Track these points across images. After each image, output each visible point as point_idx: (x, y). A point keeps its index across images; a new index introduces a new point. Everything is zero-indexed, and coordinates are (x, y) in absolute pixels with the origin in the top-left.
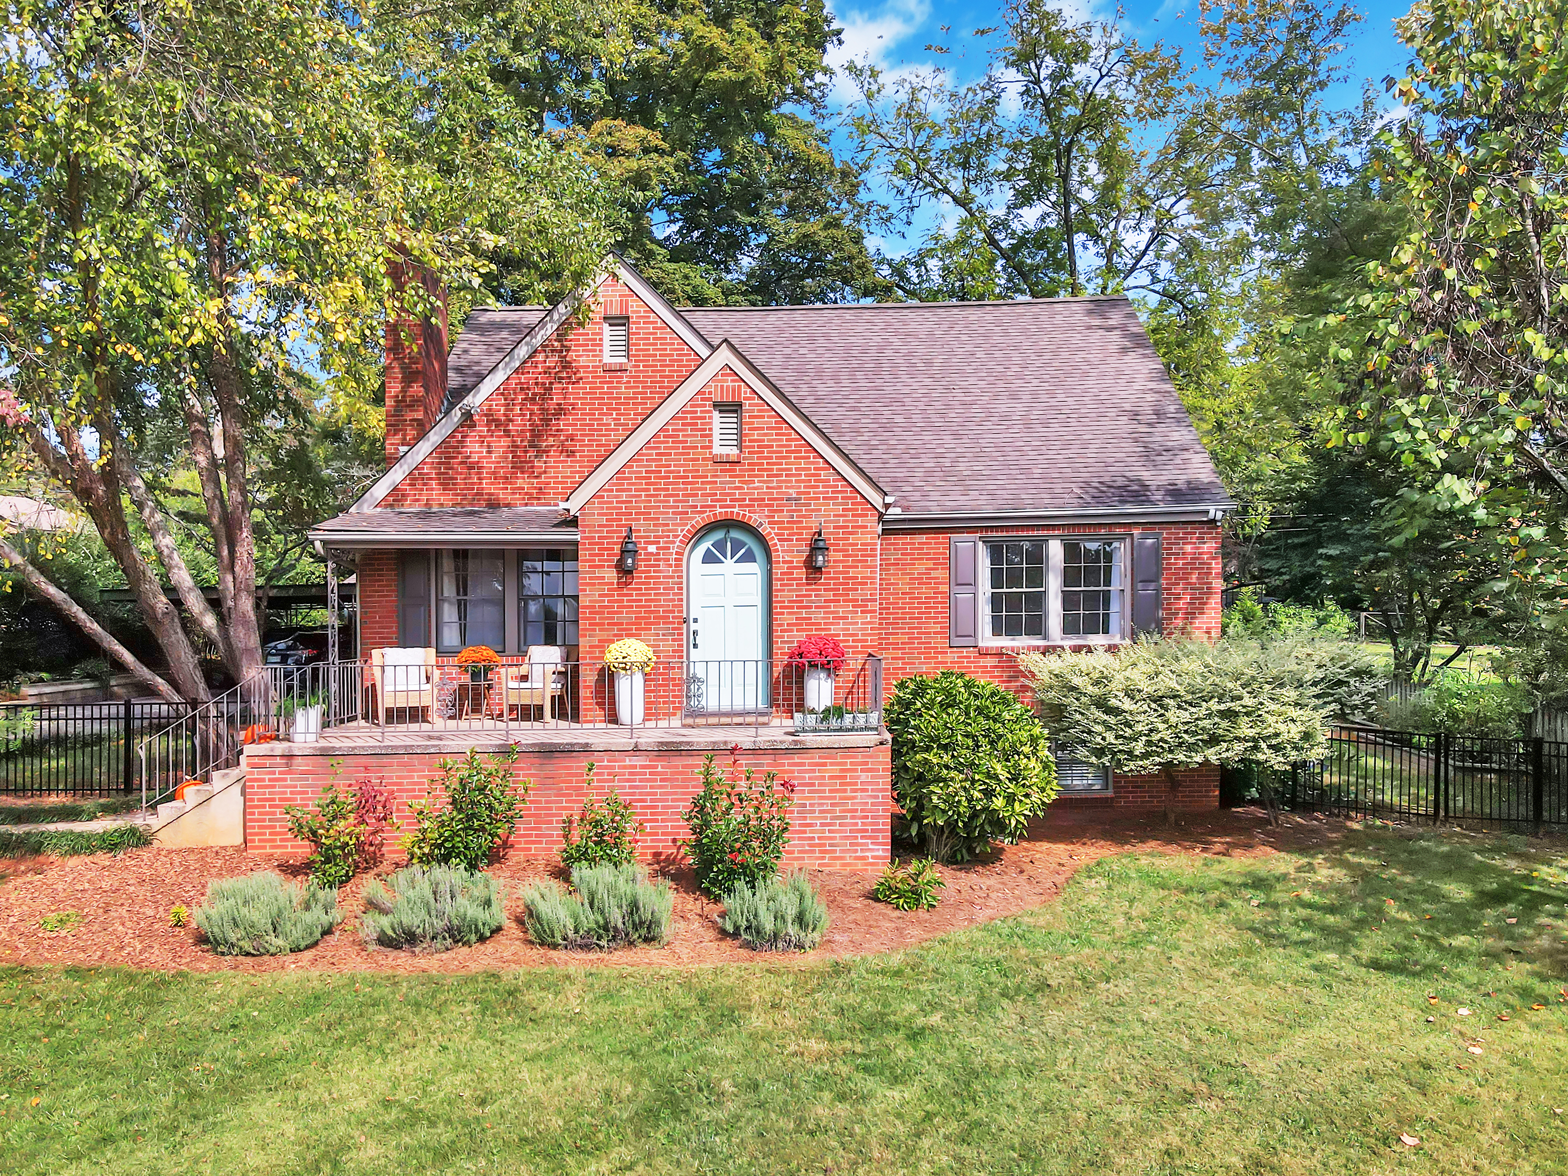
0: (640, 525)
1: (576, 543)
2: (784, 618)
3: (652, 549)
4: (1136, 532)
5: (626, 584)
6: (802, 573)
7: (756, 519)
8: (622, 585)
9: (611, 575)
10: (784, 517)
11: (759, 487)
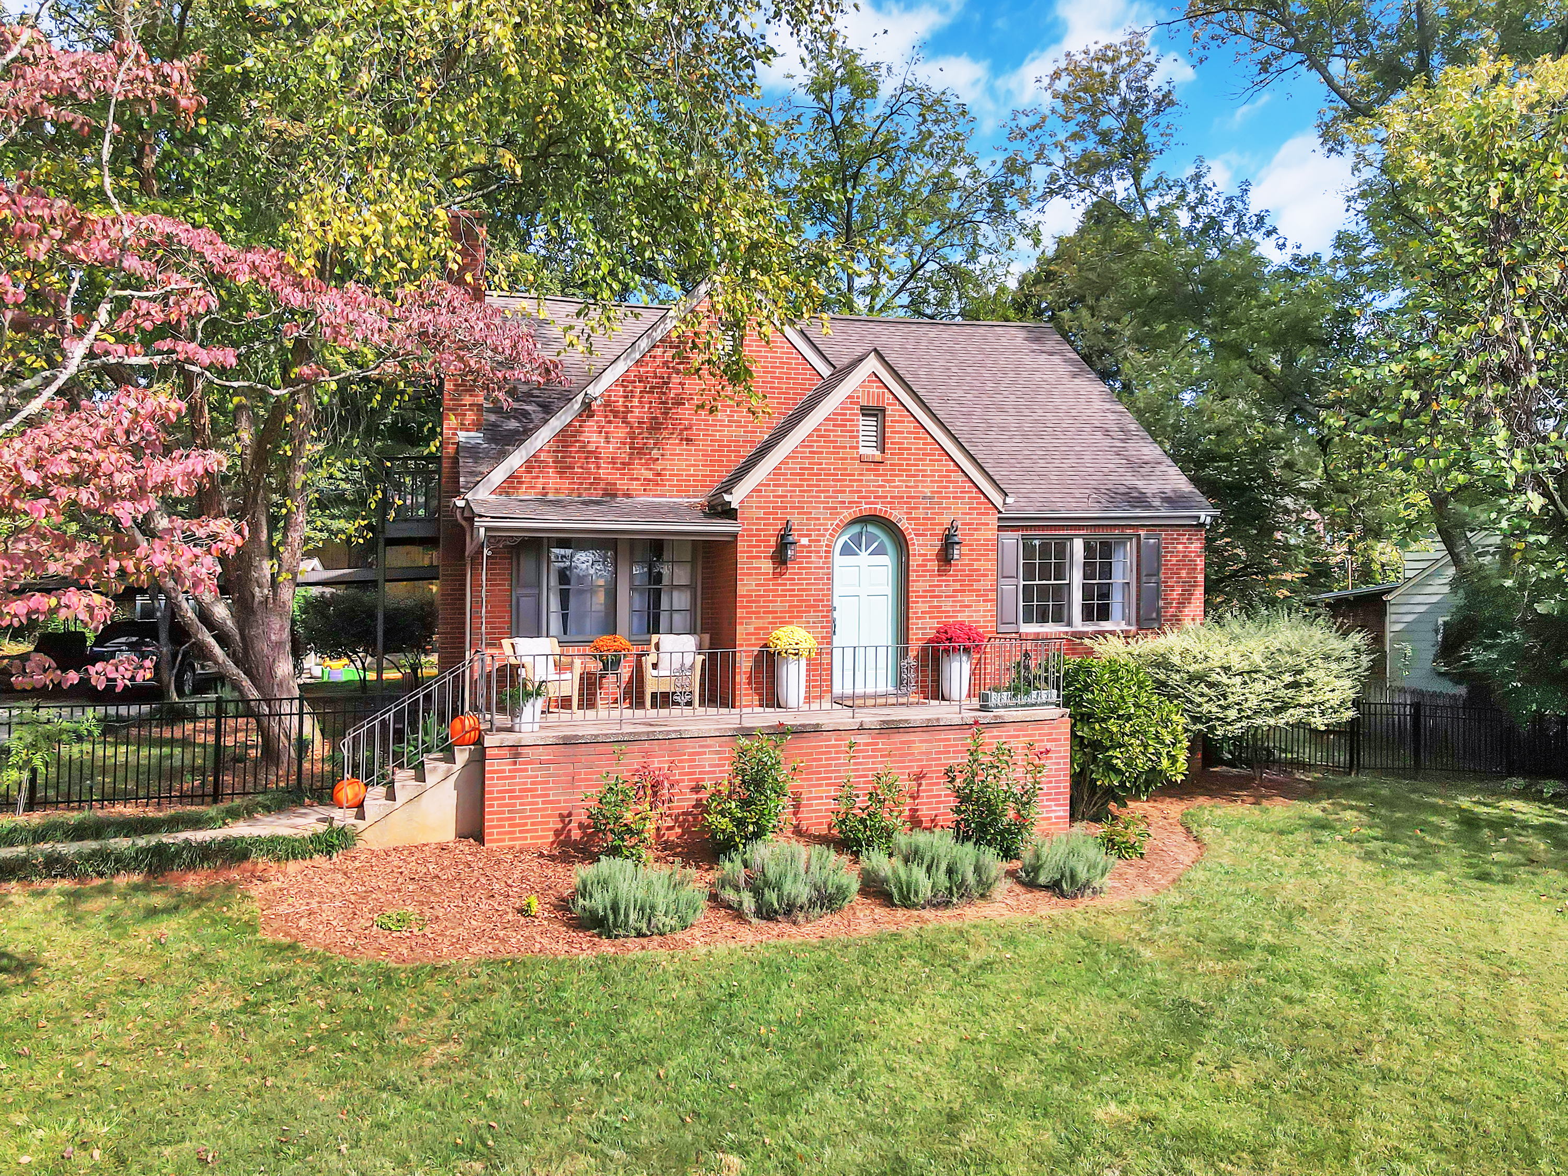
0: (796, 520)
1: (735, 535)
2: (918, 607)
3: (805, 541)
4: (1142, 533)
5: (781, 574)
6: (934, 565)
7: (897, 515)
8: (777, 575)
9: (767, 566)
10: (920, 513)
11: (899, 485)
